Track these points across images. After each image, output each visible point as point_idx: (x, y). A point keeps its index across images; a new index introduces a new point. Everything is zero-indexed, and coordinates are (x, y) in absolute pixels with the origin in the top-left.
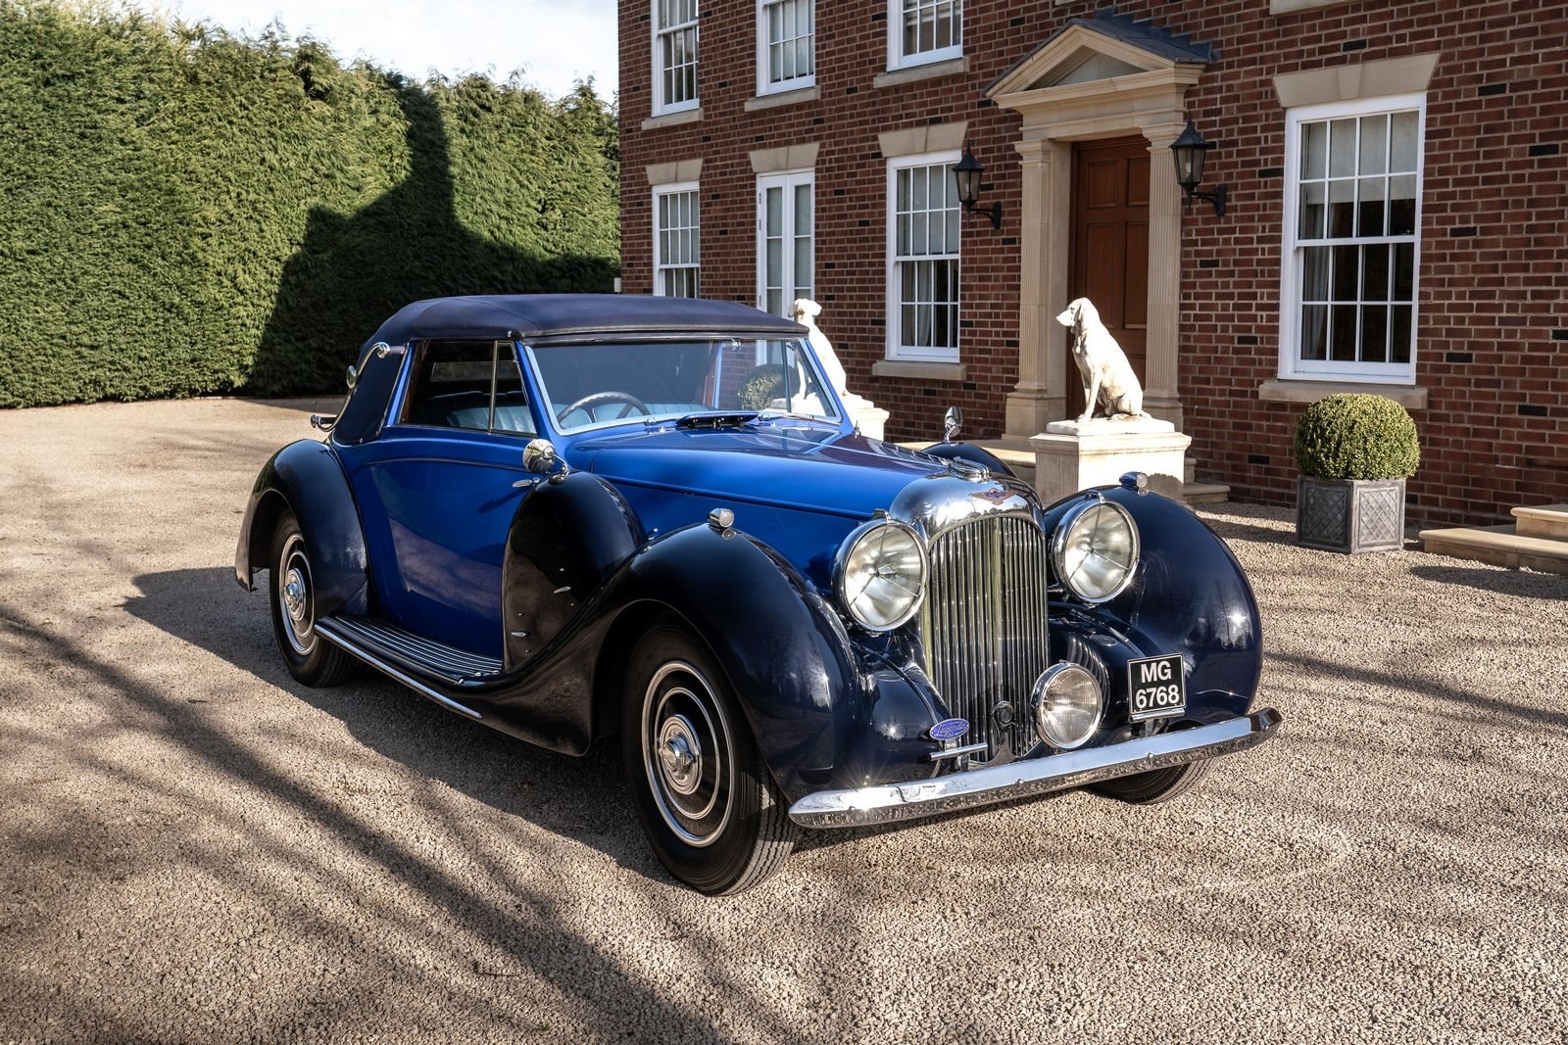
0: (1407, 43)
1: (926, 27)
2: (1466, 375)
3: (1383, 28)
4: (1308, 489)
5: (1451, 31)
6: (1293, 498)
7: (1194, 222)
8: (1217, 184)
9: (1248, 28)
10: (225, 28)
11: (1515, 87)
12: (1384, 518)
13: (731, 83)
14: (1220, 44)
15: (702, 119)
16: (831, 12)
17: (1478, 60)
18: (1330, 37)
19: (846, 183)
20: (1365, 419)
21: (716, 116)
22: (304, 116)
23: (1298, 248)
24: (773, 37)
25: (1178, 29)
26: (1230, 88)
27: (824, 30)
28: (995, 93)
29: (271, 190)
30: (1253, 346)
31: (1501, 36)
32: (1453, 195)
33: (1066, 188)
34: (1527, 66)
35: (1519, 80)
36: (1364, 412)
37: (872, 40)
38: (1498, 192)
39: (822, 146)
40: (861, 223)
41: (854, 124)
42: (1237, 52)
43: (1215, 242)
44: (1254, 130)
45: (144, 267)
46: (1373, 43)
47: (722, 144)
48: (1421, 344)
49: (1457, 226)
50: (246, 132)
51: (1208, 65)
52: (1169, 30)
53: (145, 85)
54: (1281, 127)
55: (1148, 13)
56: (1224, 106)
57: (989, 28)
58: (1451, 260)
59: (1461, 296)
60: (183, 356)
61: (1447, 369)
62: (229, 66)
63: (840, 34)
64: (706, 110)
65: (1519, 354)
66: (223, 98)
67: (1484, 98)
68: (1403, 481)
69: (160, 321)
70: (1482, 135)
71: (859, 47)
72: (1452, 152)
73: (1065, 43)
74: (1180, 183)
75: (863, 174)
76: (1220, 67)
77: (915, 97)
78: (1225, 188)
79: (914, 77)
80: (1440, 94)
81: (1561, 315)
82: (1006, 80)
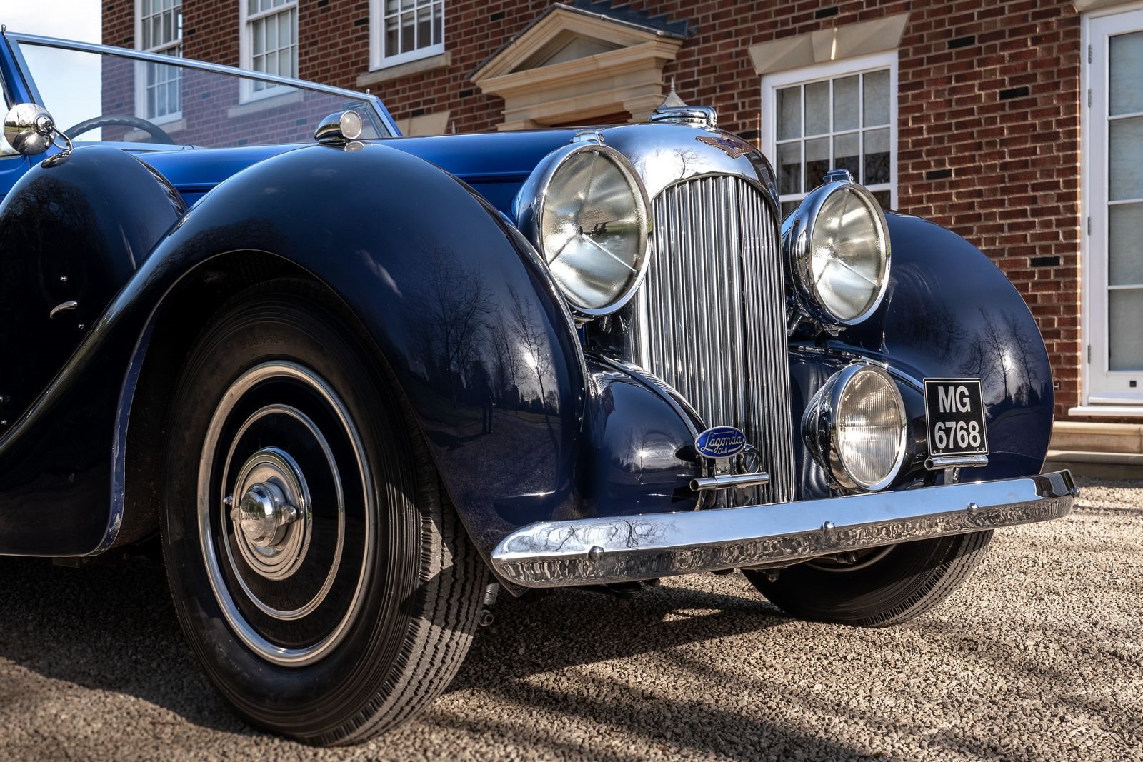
0: (878, 7)
1: (408, 31)
9: (722, 5)
11: (983, 39)
14: (696, 21)
15: (185, 128)
16: (314, 21)
17: (946, 17)
18: (802, 7)
21: (199, 124)
24: (255, 52)
25: (655, 11)
26: (706, 61)
27: (307, 38)
28: (479, 78)
32: (927, 141)
34: (994, 18)
35: (987, 32)
37: (354, 44)
38: (971, 135)
42: (713, 27)
44: (732, 97)
46: (844, 9)
49: (933, 169)
51: (684, 41)
52: (646, 13)
54: (757, 93)
56: (701, 78)
57: (470, 24)
58: (928, 202)
63: (323, 41)
64: (189, 120)
67: (953, 51)
70: (953, 85)
71: (341, 51)
72: (925, 102)
73: (547, 28)
76: (696, 42)
77: (397, 92)
79: (397, 74)
80: (911, 50)
81: (1038, 244)
82: (489, 65)
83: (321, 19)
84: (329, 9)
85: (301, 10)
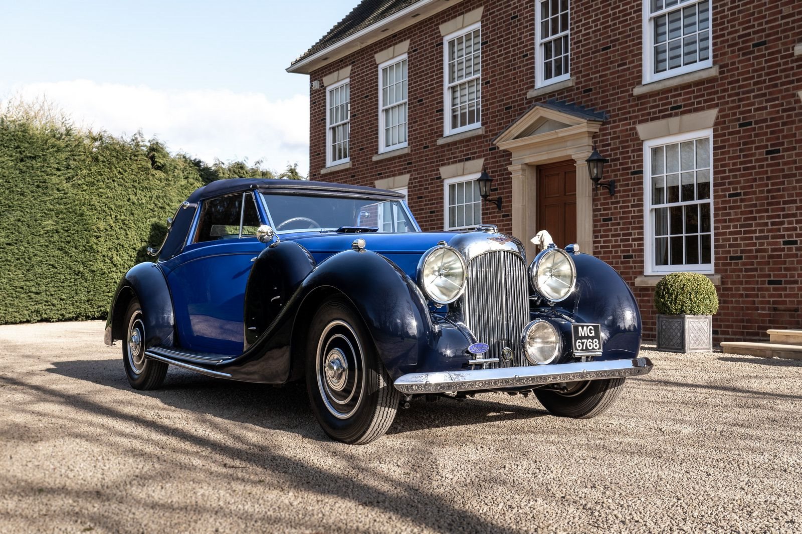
0: (702, 105)
1: (463, 115)
2: (740, 267)
3: (690, 98)
4: (662, 321)
5: (724, 97)
6: (654, 336)
7: (599, 200)
8: (610, 180)
9: (623, 103)
10: (114, 137)
11: (756, 123)
12: (701, 335)
13: (366, 148)
14: (609, 112)
15: (351, 167)
16: (416, 110)
17: (737, 111)
18: (663, 105)
19: (423, 193)
20: (690, 284)
21: (358, 165)
22: (151, 178)
23: (652, 209)
24: (387, 126)
25: (588, 106)
26: (615, 133)
27: (412, 119)
28: (498, 141)
29: (133, 214)
30: (631, 260)
31: (748, 98)
32: (728, 177)
33: (534, 188)
34: (762, 112)
35: (759, 119)
36: (689, 280)
37: (436, 122)
38: (751, 174)
39: (411, 175)
40: (431, 212)
41: (427, 164)
42: (618, 115)
43: (610, 209)
44: (628, 152)
45: (66, 252)
46: (685, 106)
47: (361, 178)
48: (716, 253)
49: (732, 192)
50: (121, 185)
51: (603, 122)
52: (583, 107)
53: (71, 162)
54: (641, 150)
55: (573, 100)
56: (612, 142)
57: (494, 112)
58: (729, 210)
59: (735, 227)
60: (83, 298)
61: (730, 264)
62: (114, 153)
63: (420, 120)
64: (353, 162)
65: (766, 254)
66: (110, 169)
67: (741, 129)
68: (710, 316)
69: (73, 280)
70: (742, 147)
71: (429, 126)
72: (727, 156)
73: (532, 116)
74: (591, 179)
75: (432, 188)
76: (609, 123)
77: (458, 148)
78: (614, 182)
79: (457, 138)
80: (720, 128)
81: (786, 233)
82: (503, 135)
83: (419, 109)
84: (423, 104)
85: (409, 105)
